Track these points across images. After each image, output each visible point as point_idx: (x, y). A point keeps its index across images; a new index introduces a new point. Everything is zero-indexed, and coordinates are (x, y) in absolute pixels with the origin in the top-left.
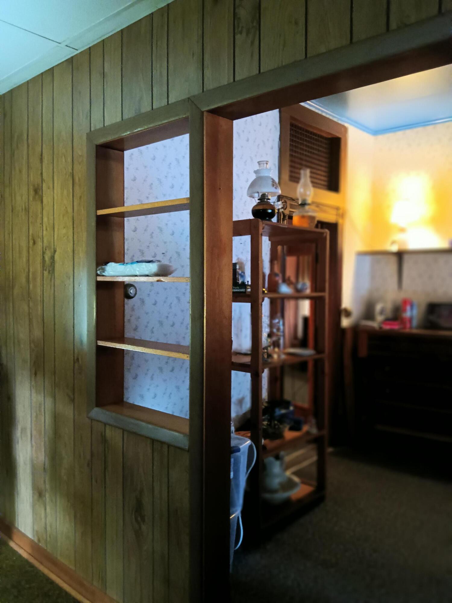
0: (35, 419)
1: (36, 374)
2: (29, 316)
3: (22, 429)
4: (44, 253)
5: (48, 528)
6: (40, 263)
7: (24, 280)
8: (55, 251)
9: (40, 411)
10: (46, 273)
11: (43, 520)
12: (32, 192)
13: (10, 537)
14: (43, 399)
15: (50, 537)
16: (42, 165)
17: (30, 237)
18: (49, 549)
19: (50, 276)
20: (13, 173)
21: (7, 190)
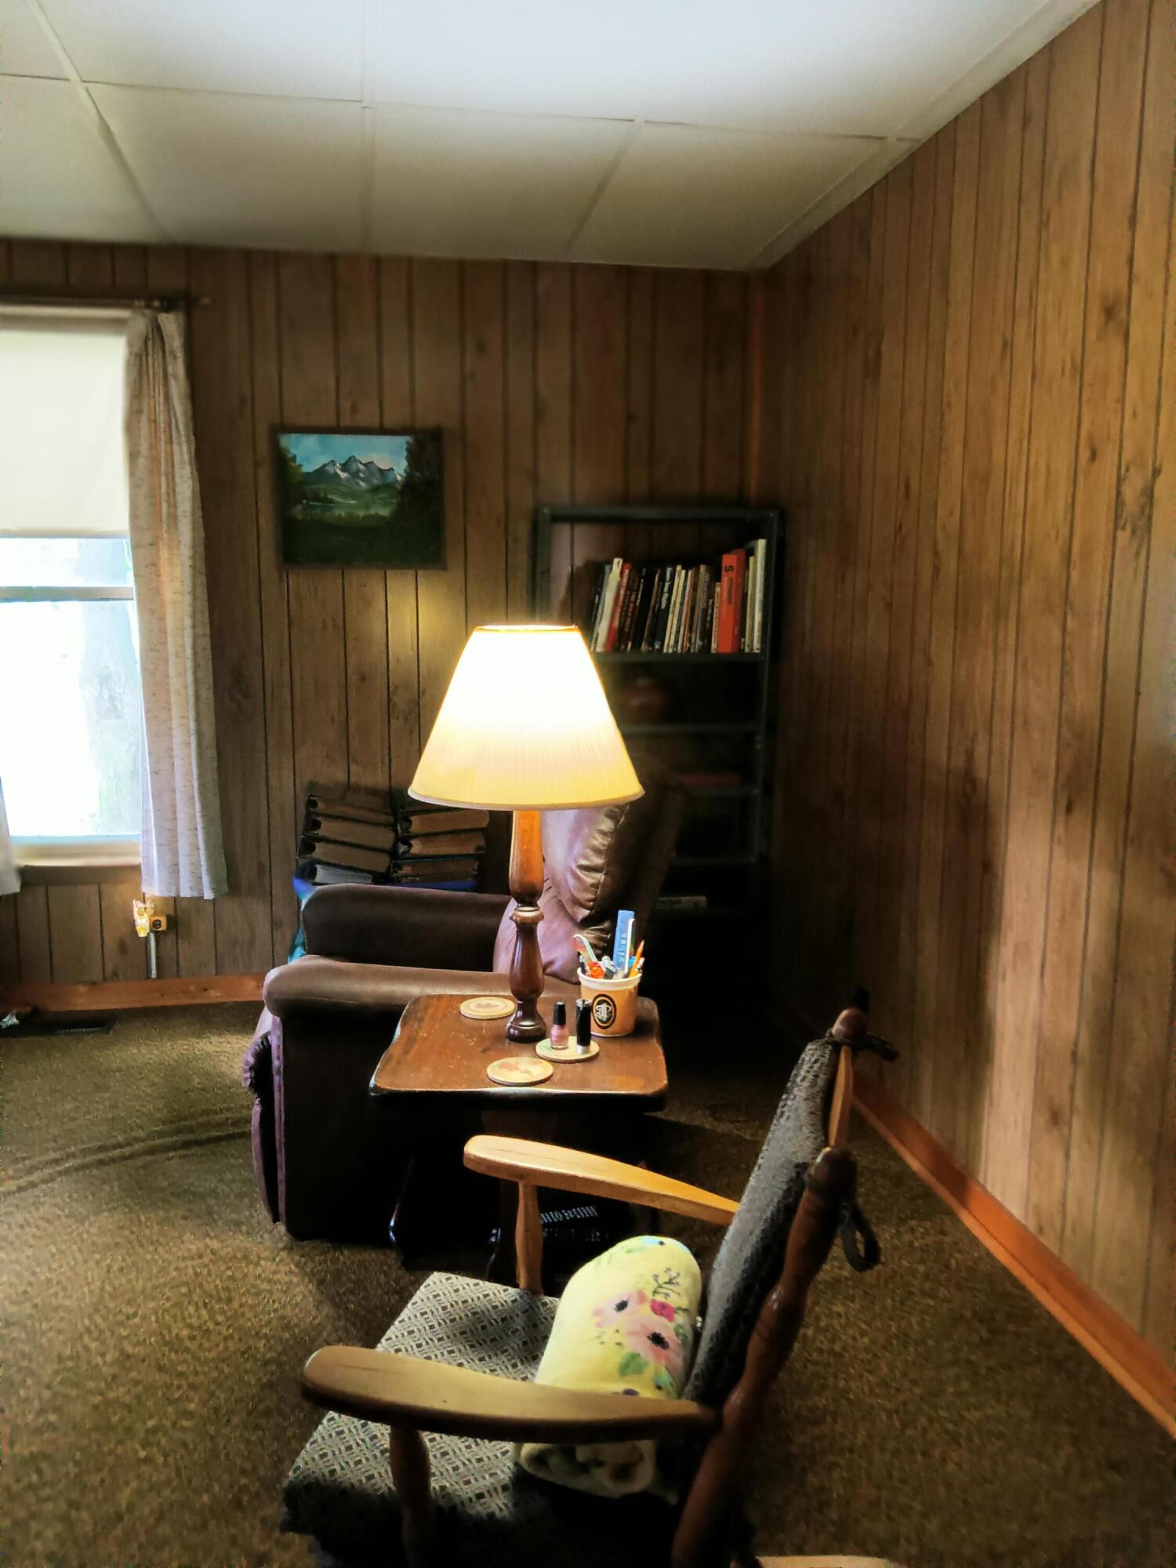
0: (1057, 925)
1: (1069, 809)
2: (1063, 653)
3: (1017, 946)
4: (1120, 481)
5: (1071, 1206)
6: (1108, 510)
7: (1054, 558)
8: (1156, 472)
9: (1074, 904)
10: (1123, 537)
11: (1058, 1183)
12: (1096, 317)
13: (963, 1200)
14: (1085, 876)
15: (1074, 1231)
16: (1133, 236)
17: (1083, 442)
18: (1068, 1259)
19: (1135, 545)
20: (1042, 275)
21: (1022, 326)
